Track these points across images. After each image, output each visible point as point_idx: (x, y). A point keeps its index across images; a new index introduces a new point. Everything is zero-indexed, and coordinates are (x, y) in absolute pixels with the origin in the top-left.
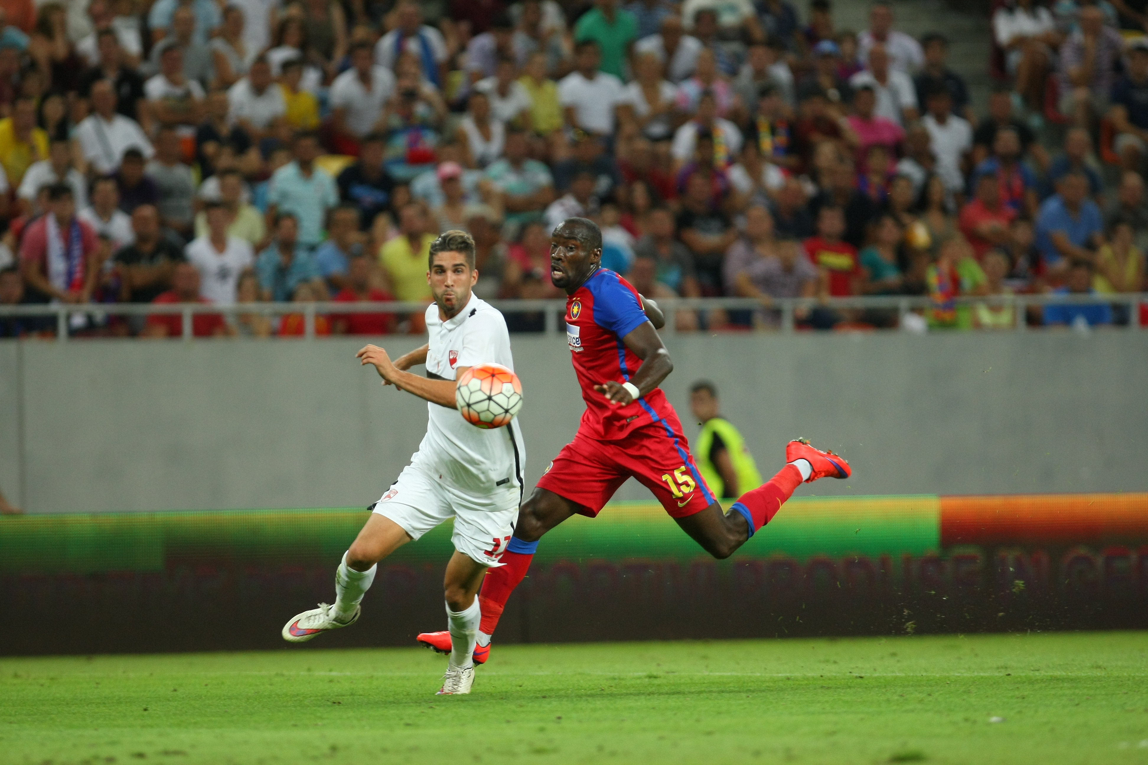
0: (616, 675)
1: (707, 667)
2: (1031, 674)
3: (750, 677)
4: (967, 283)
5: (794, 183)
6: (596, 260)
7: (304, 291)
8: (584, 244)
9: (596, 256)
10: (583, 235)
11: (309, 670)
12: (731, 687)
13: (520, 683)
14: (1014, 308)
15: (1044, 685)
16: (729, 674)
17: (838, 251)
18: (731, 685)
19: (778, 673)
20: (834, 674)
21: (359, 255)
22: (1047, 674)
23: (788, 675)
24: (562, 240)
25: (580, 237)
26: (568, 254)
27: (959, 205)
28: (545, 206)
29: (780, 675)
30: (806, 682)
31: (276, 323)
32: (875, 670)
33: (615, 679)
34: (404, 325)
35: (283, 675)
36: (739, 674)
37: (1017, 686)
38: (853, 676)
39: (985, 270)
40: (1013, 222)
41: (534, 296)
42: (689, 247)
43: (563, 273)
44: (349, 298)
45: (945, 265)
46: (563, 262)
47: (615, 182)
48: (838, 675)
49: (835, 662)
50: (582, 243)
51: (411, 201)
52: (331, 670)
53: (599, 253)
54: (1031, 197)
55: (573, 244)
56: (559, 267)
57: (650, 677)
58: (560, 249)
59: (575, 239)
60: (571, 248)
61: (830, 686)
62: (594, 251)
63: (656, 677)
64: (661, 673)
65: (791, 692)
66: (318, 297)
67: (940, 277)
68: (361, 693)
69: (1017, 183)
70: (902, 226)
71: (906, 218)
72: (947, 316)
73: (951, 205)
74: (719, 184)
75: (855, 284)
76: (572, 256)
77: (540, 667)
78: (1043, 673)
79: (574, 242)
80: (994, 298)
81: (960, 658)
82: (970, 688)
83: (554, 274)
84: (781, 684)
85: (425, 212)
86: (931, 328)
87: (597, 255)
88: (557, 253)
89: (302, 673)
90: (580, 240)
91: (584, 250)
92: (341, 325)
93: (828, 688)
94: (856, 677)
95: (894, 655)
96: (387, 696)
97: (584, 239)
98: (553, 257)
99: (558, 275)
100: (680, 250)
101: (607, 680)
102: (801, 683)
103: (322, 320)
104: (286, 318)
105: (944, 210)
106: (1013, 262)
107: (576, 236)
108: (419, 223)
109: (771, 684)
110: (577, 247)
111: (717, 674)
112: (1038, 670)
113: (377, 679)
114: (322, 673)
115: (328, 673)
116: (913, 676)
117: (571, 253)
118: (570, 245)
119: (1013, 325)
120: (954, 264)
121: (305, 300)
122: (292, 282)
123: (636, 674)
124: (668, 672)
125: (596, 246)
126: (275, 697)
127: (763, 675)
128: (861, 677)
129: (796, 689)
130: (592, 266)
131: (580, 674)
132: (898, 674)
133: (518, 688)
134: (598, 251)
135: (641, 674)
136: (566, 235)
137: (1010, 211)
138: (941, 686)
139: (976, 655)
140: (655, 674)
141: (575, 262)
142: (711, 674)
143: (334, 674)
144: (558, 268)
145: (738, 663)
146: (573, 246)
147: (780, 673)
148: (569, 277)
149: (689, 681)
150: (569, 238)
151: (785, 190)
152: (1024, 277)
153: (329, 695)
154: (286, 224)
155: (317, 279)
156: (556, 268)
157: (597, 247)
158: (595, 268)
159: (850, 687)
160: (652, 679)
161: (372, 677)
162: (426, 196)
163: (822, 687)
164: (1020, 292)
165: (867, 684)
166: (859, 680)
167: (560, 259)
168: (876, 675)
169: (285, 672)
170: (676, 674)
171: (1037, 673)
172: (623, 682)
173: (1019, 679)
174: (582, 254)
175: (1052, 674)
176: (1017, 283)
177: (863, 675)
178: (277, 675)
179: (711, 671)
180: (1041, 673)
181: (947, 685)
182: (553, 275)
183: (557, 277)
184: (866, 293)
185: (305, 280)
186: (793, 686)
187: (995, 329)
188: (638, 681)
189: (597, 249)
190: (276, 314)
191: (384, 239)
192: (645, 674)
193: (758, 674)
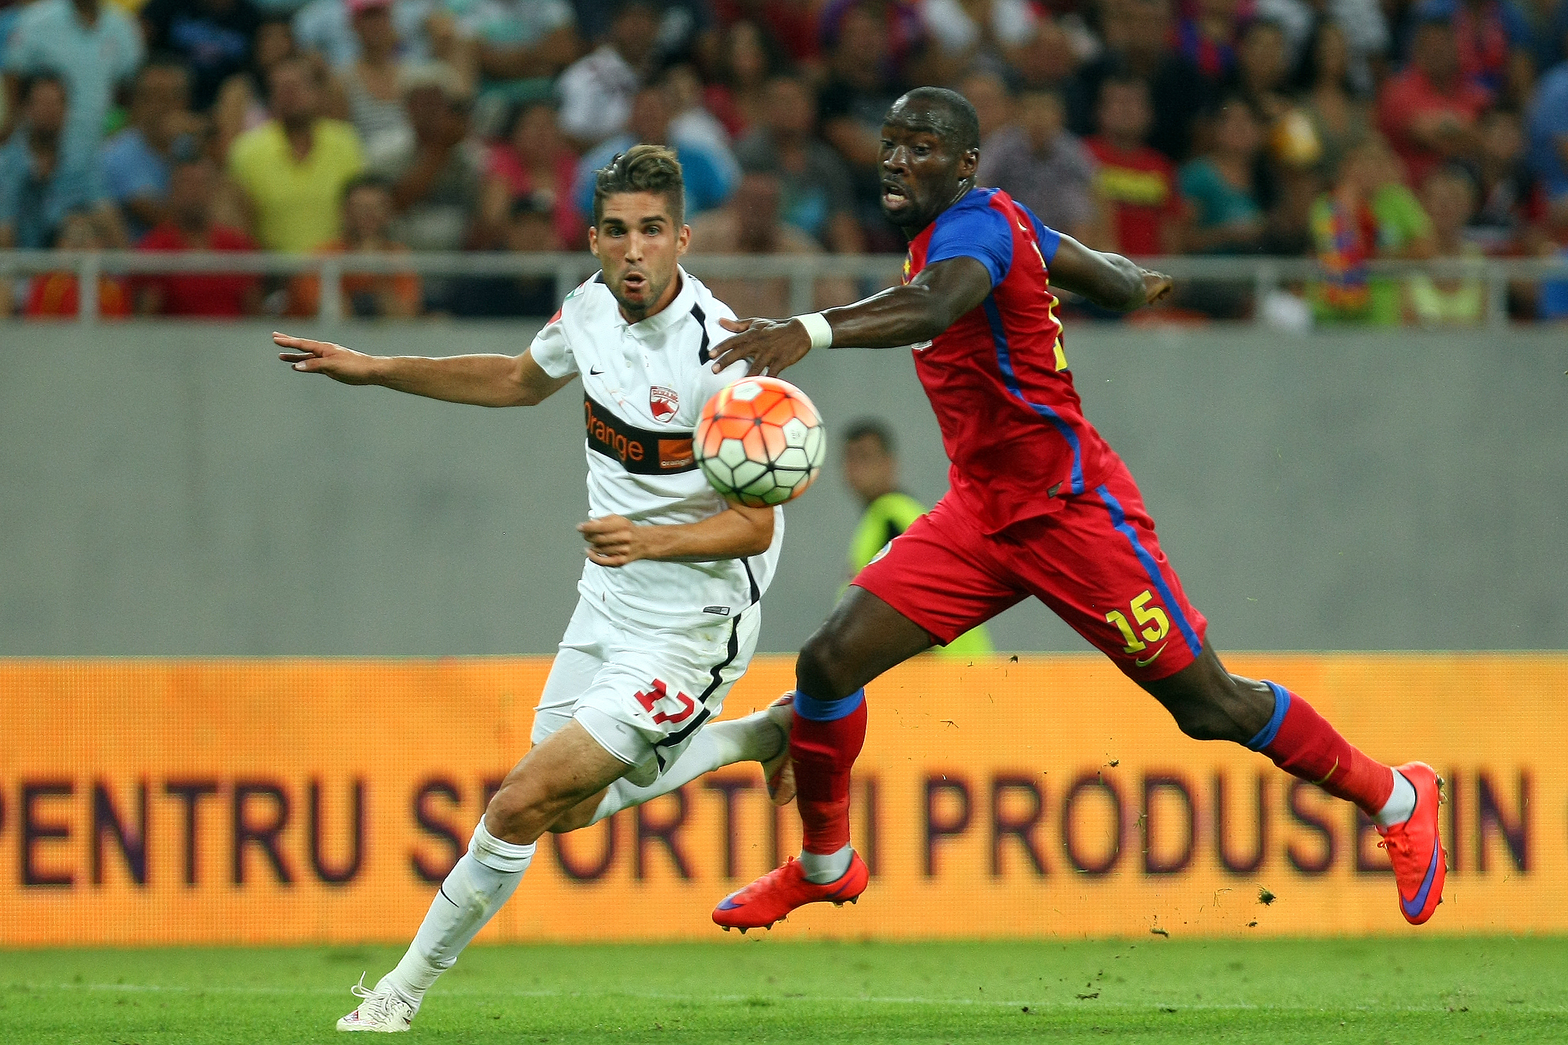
0: (687, 998)
1: (866, 985)
2: (1507, 1009)
3: (952, 1007)
4: (1391, 233)
5: (1052, 32)
6: (968, 172)
7: (77, 229)
8: (947, 141)
9: (969, 165)
10: (944, 123)
11: (78, 979)
12: (913, 1026)
13: (496, 1012)
14: (1484, 283)
15: (1532, 1031)
16: (911, 1000)
17: (1139, 166)
18: (915, 1022)
19: (1007, 1000)
20: (1118, 1004)
21: (192, 158)
22: (1537, 1010)
23: (1027, 1004)
24: (904, 133)
25: (938, 127)
26: (916, 160)
27: (1379, 78)
28: (559, 69)
29: (1010, 1004)
30: (1062, 1018)
31: (22, 291)
32: (1198, 996)
33: (684, 1007)
34: (275, 300)
35: (25, 989)
36: (930, 1001)
37: (1479, 1032)
38: (1154, 1008)
39: (1428, 210)
40: (1483, 113)
41: (536, 247)
42: (842, 153)
43: (906, 198)
44: (169, 244)
45: (1347, 197)
46: (906, 176)
47: (698, 24)
48: (1126, 1005)
49: (1120, 980)
50: (943, 138)
51: (293, 52)
52: (120, 981)
53: (974, 157)
54: (1520, 66)
55: (927, 142)
56: (899, 185)
57: (754, 1004)
58: (899, 152)
59: (930, 130)
60: (922, 149)
61: (1110, 1026)
62: (964, 154)
63: (764, 1005)
64: (776, 998)
65: (1032, 1039)
66: (105, 240)
67: (1338, 222)
68: (181, 1027)
69: (1493, 36)
70: (1263, 119)
71: (1272, 104)
72: (1350, 298)
73: (1362, 76)
74: (905, 31)
75: (1170, 233)
76: (924, 165)
77: (536, 981)
78: (1531, 1006)
79: (926, 136)
80: (1444, 264)
81: (1366, 976)
82: (1386, 1036)
83: (887, 199)
84: (1012, 1021)
85: (320, 76)
86: (1319, 322)
87: (970, 161)
88: (895, 159)
89: (64, 986)
90: (939, 133)
91: (947, 154)
92: (151, 298)
93: (1107, 1032)
94: (1162, 1010)
95: (1236, 967)
96: (231, 1034)
97: (948, 130)
98: (886, 167)
99: (896, 201)
100: (825, 160)
101: (668, 1008)
102: (1051, 1020)
103: (114, 288)
104: (41, 281)
105: (1347, 88)
106: (1482, 195)
107: (932, 126)
108: (307, 97)
109: (993, 1022)
110: (933, 147)
111: (887, 999)
112: (1521, 1002)
113: (213, 1000)
114: (104, 987)
115: (115, 987)
116: (1273, 1010)
117: (922, 159)
118: (920, 144)
119: (1482, 317)
120: (1367, 196)
121: (80, 245)
122: (54, 211)
123: (726, 998)
124: (789, 996)
125: (969, 145)
126: (9, 1032)
127: (978, 1002)
128: (1170, 1011)
129: (1043, 1033)
130: (961, 183)
131: (614, 995)
132: (1244, 1006)
133: (492, 1023)
134: (973, 153)
135: (735, 997)
136: (911, 124)
137: (1480, 93)
138: (1330, 1031)
139: (1399, 970)
140: (764, 998)
141: (927, 175)
142: (874, 999)
143: (127, 988)
144: (896, 189)
145: (927, 979)
146: (926, 145)
147: (1012, 999)
148: (916, 206)
149: (831, 1014)
150: (917, 130)
151: (1034, 45)
152: (1504, 225)
153: (118, 1030)
154: (44, 94)
155: (104, 205)
156: (893, 188)
157: (971, 147)
158: (966, 188)
159: (1148, 1030)
160: (758, 1008)
161: (202, 995)
162: (323, 44)
163: (1094, 1029)
164: (1497, 253)
165: (1182, 1025)
166: (1167, 1017)
167: (899, 170)
168: (1200, 1006)
169: (30, 984)
170: (806, 999)
171: (1518, 1008)
172: (701, 1014)
173: (1483, 1019)
174: (942, 159)
175: (1548, 1010)
176: (1491, 236)
177: (1174, 1006)
178: (14, 987)
179: (875, 995)
180: (1526, 1008)
181: (1340, 1028)
182: (886, 203)
183: (894, 205)
184: (1192, 250)
185: (81, 208)
186: (1036, 1027)
187: (1447, 325)
188: (730, 1012)
189: (971, 149)
190: (21, 274)
191: (240, 128)
192: (743, 997)
193: (968, 1002)
